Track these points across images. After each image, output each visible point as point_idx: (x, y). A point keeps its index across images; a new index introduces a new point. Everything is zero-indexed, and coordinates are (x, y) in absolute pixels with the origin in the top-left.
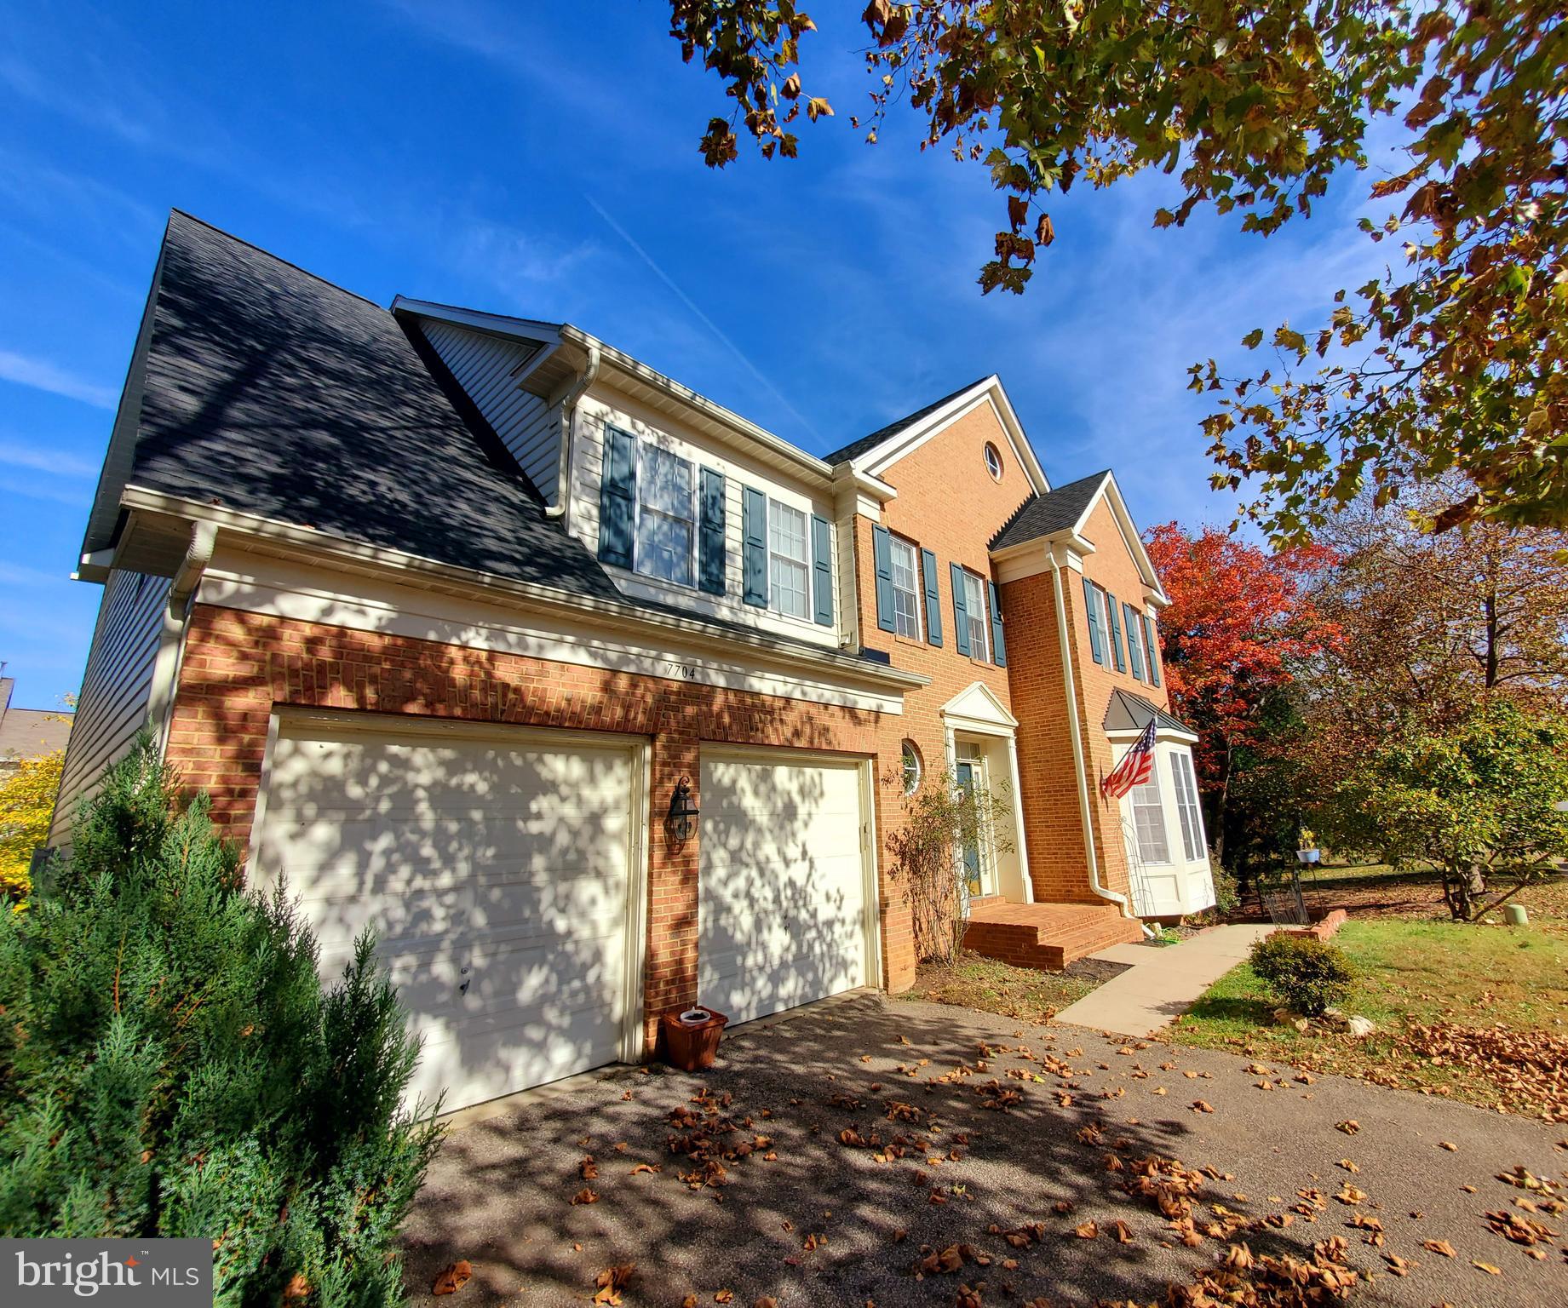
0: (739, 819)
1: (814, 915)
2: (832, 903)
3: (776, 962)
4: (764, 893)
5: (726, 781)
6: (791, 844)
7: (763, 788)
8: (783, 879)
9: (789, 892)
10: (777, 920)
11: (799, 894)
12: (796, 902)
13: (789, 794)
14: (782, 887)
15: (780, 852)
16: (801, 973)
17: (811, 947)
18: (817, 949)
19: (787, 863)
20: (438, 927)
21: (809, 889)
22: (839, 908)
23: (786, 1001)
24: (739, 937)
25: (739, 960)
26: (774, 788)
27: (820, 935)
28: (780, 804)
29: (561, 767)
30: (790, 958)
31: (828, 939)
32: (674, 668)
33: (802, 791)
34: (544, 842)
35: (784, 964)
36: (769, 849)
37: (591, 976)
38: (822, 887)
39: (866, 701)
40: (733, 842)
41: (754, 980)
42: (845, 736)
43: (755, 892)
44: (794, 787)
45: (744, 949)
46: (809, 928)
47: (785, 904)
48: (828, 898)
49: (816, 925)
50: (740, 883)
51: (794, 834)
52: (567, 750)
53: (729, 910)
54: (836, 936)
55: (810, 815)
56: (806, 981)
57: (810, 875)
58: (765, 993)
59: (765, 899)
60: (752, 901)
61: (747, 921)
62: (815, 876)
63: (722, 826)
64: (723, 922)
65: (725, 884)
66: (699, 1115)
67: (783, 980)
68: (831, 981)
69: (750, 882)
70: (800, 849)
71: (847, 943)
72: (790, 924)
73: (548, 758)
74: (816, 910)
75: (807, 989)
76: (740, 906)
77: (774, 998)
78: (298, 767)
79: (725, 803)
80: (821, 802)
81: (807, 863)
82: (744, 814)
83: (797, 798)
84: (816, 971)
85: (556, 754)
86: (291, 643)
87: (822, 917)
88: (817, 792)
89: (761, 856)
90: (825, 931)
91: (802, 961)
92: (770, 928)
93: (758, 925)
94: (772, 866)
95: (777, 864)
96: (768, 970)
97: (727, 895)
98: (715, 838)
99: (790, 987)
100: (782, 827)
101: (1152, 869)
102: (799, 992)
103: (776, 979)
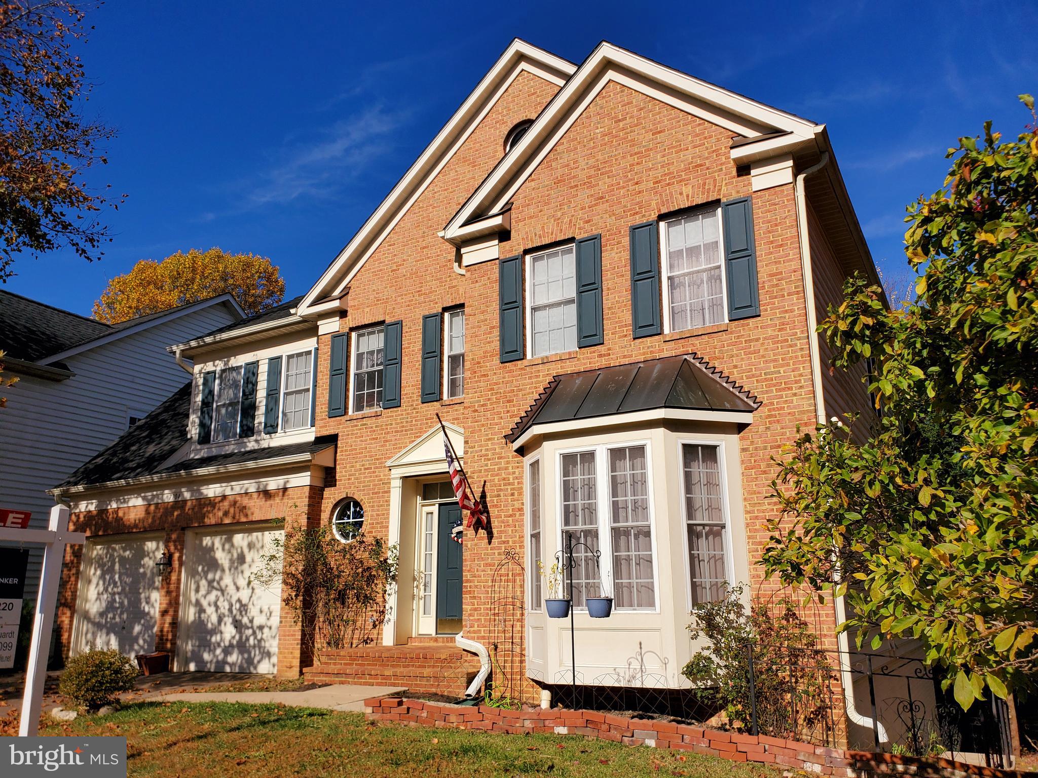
0: (214, 565)
1: (251, 621)
2: (264, 614)
3: (227, 644)
4: (224, 606)
5: (210, 544)
6: (240, 575)
7: (227, 546)
8: (235, 597)
9: (238, 606)
10: (228, 620)
11: (244, 608)
12: (241, 612)
13: (242, 548)
14: (234, 603)
15: (235, 584)
16: (241, 652)
17: (247, 639)
18: (252, 639)
19: (238, 589)
20: (117, 605)
21: (250, 606)
22: (268, 619)
23: (232, 665)
24: (210, 625)
25: (208, 637)
26: (233, 545)
27: (254, 633)
28: (235, 555)
30: (235, 642)
31: (259, 637)
32: (170, 496)
33: (249, 546)
35: (231, 645)
36: (227, 580)
38: (258, 604)
40: (210, 576)
41: (215, 649)
43: (219, 603)
44: (245, 544)
45: (211, 632)
46: (248, 628)
47: (234, 612)
48: (261, 612)
49: (252, 627)
50: (212, 597)
51: (242, 572)
53: (206, 611)
54: (264, 636)
55: (252, 560)
56: (243, 658)
57: (251, 597)
58: (221, 657)
59: (224, 608)
60: (217, 608)
61: (214, 619)
62: (254, 598)
63: (206, 568)
64: (203, 615)
65: (205, 597)
67: (231, 654)
68: (259, 662)
69: (218, 598)
70: (247, 580)
71: (271, 641)
72: (237, 624)
73: (147, 543)
74: (253, 618)
75: (243, 662)
76: (210, 610)
77: (225, 662)
79: (208, 556)
80: (260, 552)
81: (250, 591)
82: (217, 561)
83: (246, 550)
84: (250, 653)
87: (257, 623)
88: (260, 545)
89: (223, 584)
90: (257, 632)
91: (242, 646)
92: (225, 624)
93: (220, 620)
94: (228, 589)
95: (231, 589)
96: (222, 644)
97: (205, 603)
98: (202, 574)
99: (233, 658)
100: (236, 568)
102: (239, 661)
103: (227, 651)
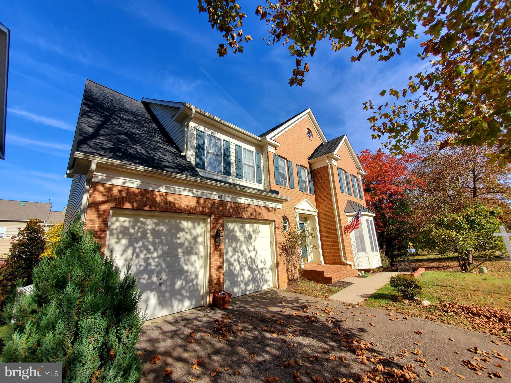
0: (235, 239)
1: (257, 266)
3: (246, 280)
4: (243, 260)
5: (231, 228)
6: (250, 246)
7: (242, 230)
8: (248, 256)
9: (250, 260)
10: (247, 268)
11: (253, 261)
12: (252, 263)
13: (250, 232)
14: (248, 258)
15: (247, 248)
16: (254, 283)
17: (257, 276)
18: (258, 276)
19: (249, 252)
20: (153, 268)
21: (256, 259)
22: (265, 265)
23: (249, 291)
24: (236, 272)
25: (236, 279)
26: (245, 230)
27: (259, 272)
28: (247, 235)
29: (186, 224)
30: (250, 279)
31: (262, 273)
32: (216, 196)
33: (253, 231)
34: (181, 245)
35: (249, 280)
36: (244, 247)
37: (195, 282)
38: (260, 258)
39: (271, 205)
40: (234, 245)
41: (240, 284)
42: (266, 215)
43: (240, 260)
44: (251, 230)
45: (237, 276)
46: (256, 270)
47: (249, 263)
48: (261, 262)
49: (258, 270)
50: (236, 257)
51: (251, 243)
52: (187, 220)
53: (233, 265)
54: (264, 273)
55: (256, 238)
56: (255, 285)
57: (256, 255)
58: (243, 289)
59: (243, 262)
60: (239, 262)
61: (238, 268)
62: (257, 255)
63: (230, 241)
64: (231, 268)
65: (232, 257)
66: (223, 321)
67: (249, 285)
68: (263, 286)
69: (239, 257)
70: (253, 247)
71: (267, 275)
72: (250, 269)
73: (182, 222)
75: (256, 288)
76: (236, 264)
77: (246, 290)
78: (117, 224)
79: (231, 234)
80: (259, 234)
81: (255, 252)
82: (237, 237)
83: (252, 233)
84: (258, 282)
85: (184, 220)
86: (115, 191)
87: (260, 267)
88: (258, 231)
89: (242, 249)
90: (261, 271)
91: (254, 280)
92: (245, 270)
93: (241, 269)
94: (245, 252)
95: (246, 252)
96: (244, 282)
97: (232, 260)
98: (228, 244)
99: (251, 287)
100: (248, 241)
101: (361, 254)
102: (253, 288)
103: (247, 284)
